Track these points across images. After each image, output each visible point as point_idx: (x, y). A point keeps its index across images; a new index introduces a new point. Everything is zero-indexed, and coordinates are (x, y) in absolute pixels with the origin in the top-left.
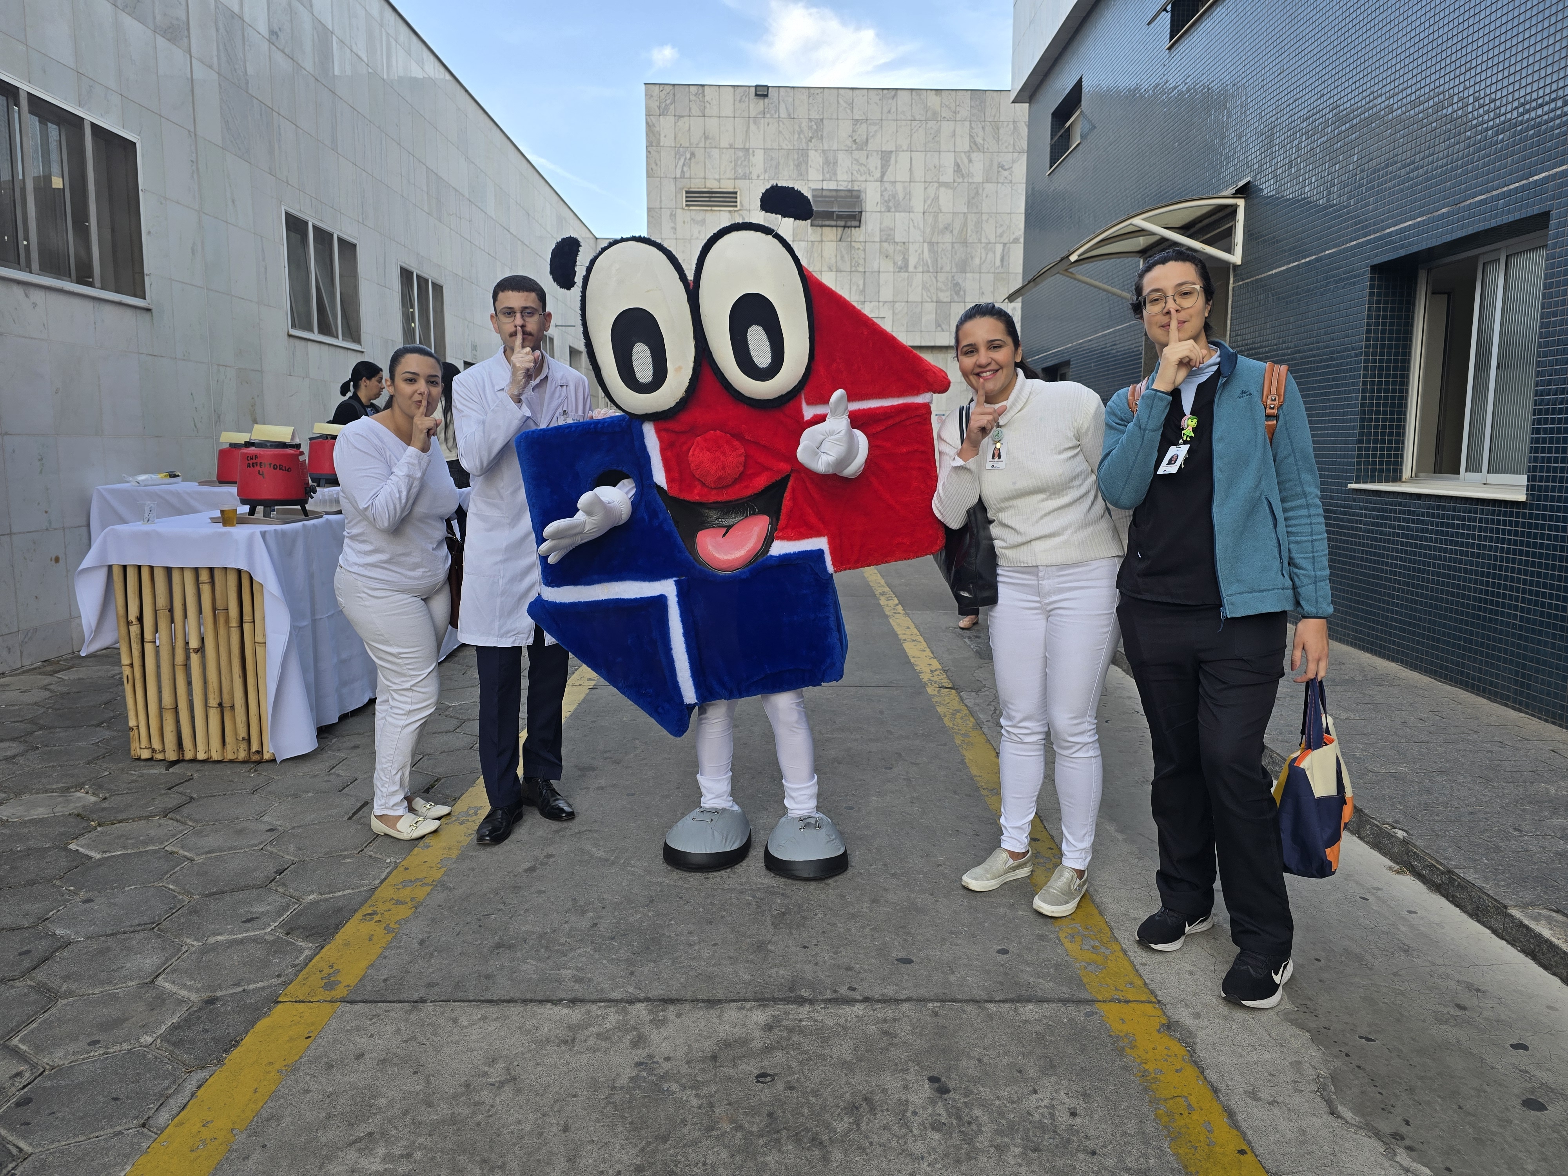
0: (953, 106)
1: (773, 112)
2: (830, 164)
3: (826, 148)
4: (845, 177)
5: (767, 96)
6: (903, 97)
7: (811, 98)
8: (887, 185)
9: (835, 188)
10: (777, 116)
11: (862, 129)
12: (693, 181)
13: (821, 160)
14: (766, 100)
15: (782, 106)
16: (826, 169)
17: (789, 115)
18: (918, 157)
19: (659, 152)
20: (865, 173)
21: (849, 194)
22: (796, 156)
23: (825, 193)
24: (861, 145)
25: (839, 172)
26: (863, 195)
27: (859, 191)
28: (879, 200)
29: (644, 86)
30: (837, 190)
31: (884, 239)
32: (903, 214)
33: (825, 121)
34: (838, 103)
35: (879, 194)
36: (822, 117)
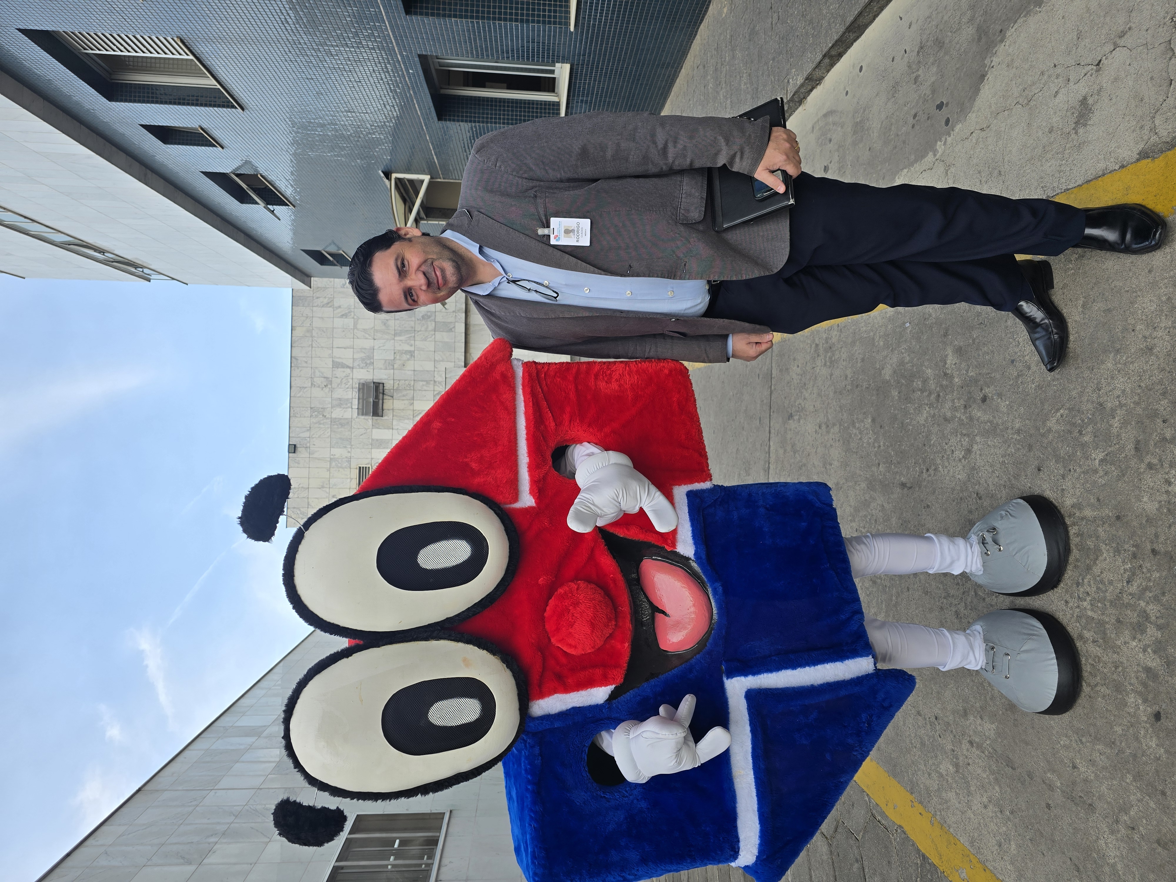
0: (302, 319)
1: (306, 442)
2: (341, 403)
3: (330, 406)
4: (350, 393)
5: (295, 445)
6: (297, 352)
7: (296, 415)
8: (356, 364)
9: (357, 400)
10: (308, 439)
11: (318, 381)
13: (338, 410)
14: (298, 446)
15: (302, 435)
16: (345, 406)
17: (308, 430)
18: (337, 343)
20: (347, 379)
21: (361, 391)
22: (335, 426)
23: (360, 407)
24: (328, 382)
25: (346, 397)
26: (362, 381)
27: (359, 384)
28: (366, 370)
30: (359, 399)
31: (392, 367)
32: (375, 354)
33: (313, 406)
34: (300, 397)
35: (361, 370)
36: (309, 408)
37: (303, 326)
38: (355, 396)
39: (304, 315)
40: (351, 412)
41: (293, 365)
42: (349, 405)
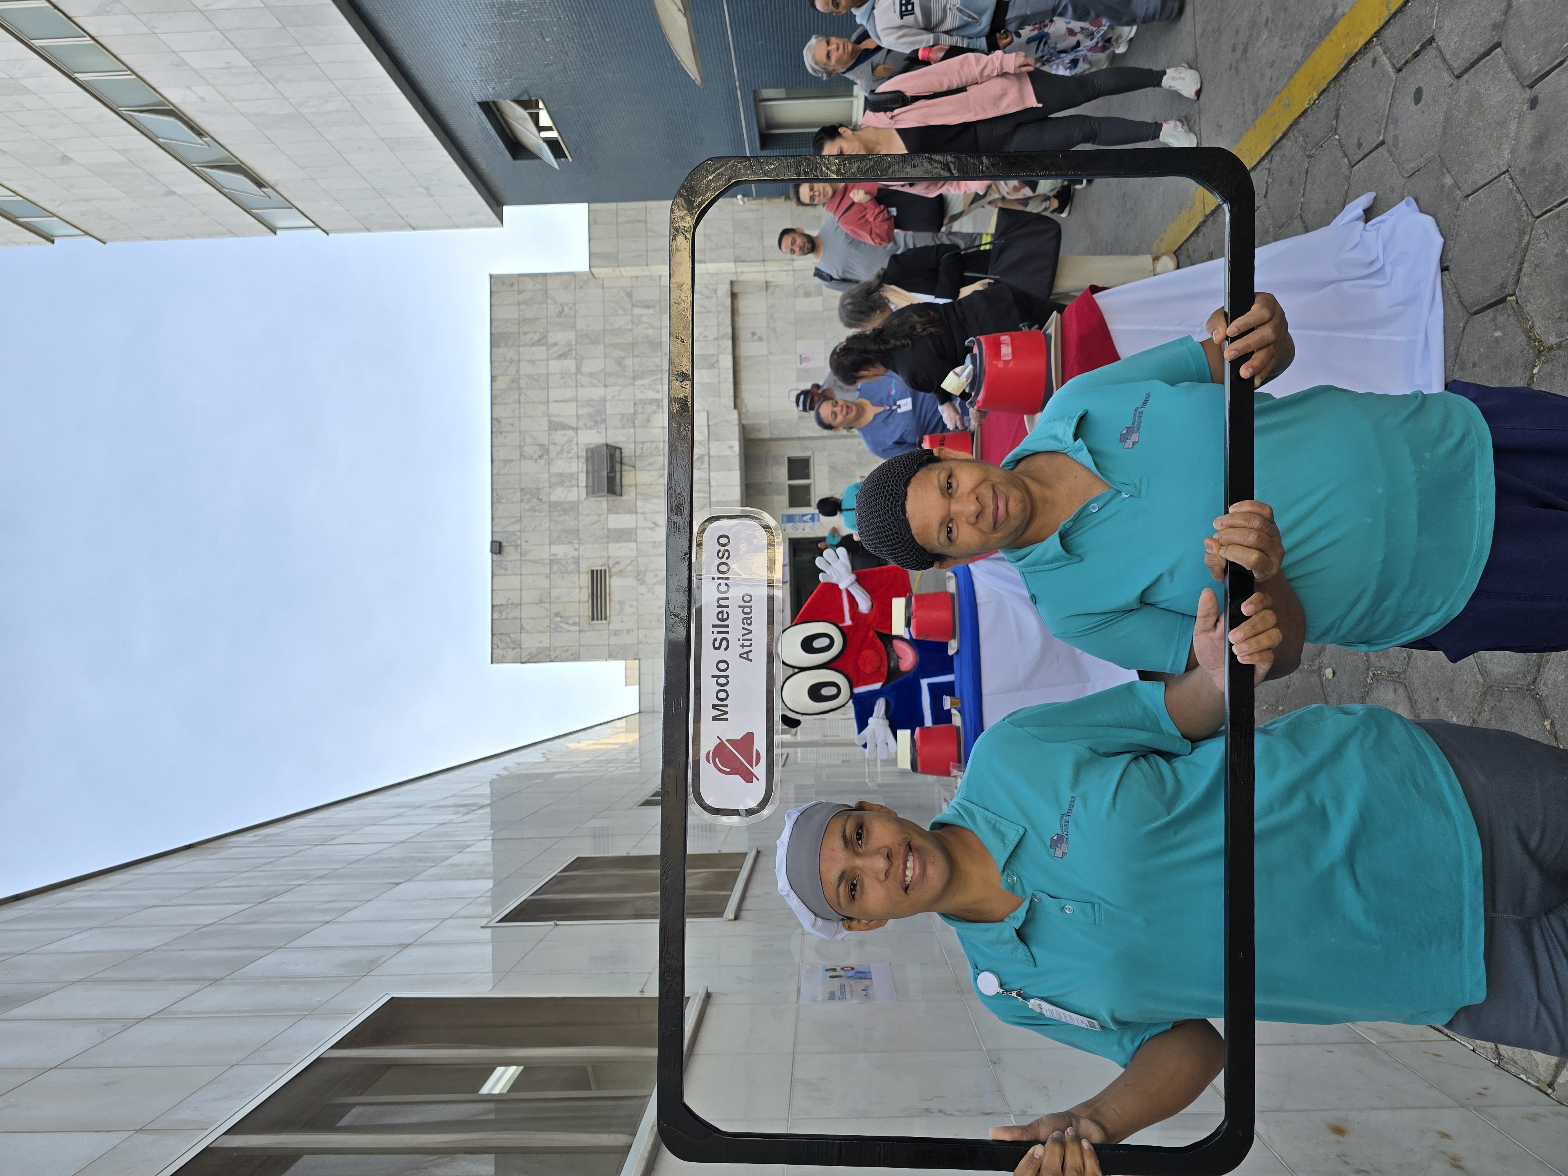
0: (505, 364)
1: (515, 538)
2: (562, 479)
3: (547, 485)
4: (574, 465)
5: (500, 543)
6: (499, 412)
7: (502, 501)
8: (581, 424)
9: (585, 474)
10: (519, 534)
11: (529, 450)
12: (581, 614)
13: (559, 490)
14: (504, 544)
15: (510, 529)
16: (568, 484)
17: (517, 522)
18: (554, 394)
19: (556, 648)
20: (570, 445)
21: (590, 461)
22: (556, 514)
23: (590, 484)
24: (544, 450)
25: (570, 471)
26: (591, 446)
27: (587, 450)
28: (595, 431)
29: (494, 665)
30: (587, 473)
31: (631, 424)
32: (608, 407)
33: (523, 486)
34: (505, 474)
35: (590, 431)
36: (519, 490)
37: (506, 375)
38: (582, 468)
39: (508, 359)
40: (576, 493)
41: (494, 430)
42: (574, 482)
